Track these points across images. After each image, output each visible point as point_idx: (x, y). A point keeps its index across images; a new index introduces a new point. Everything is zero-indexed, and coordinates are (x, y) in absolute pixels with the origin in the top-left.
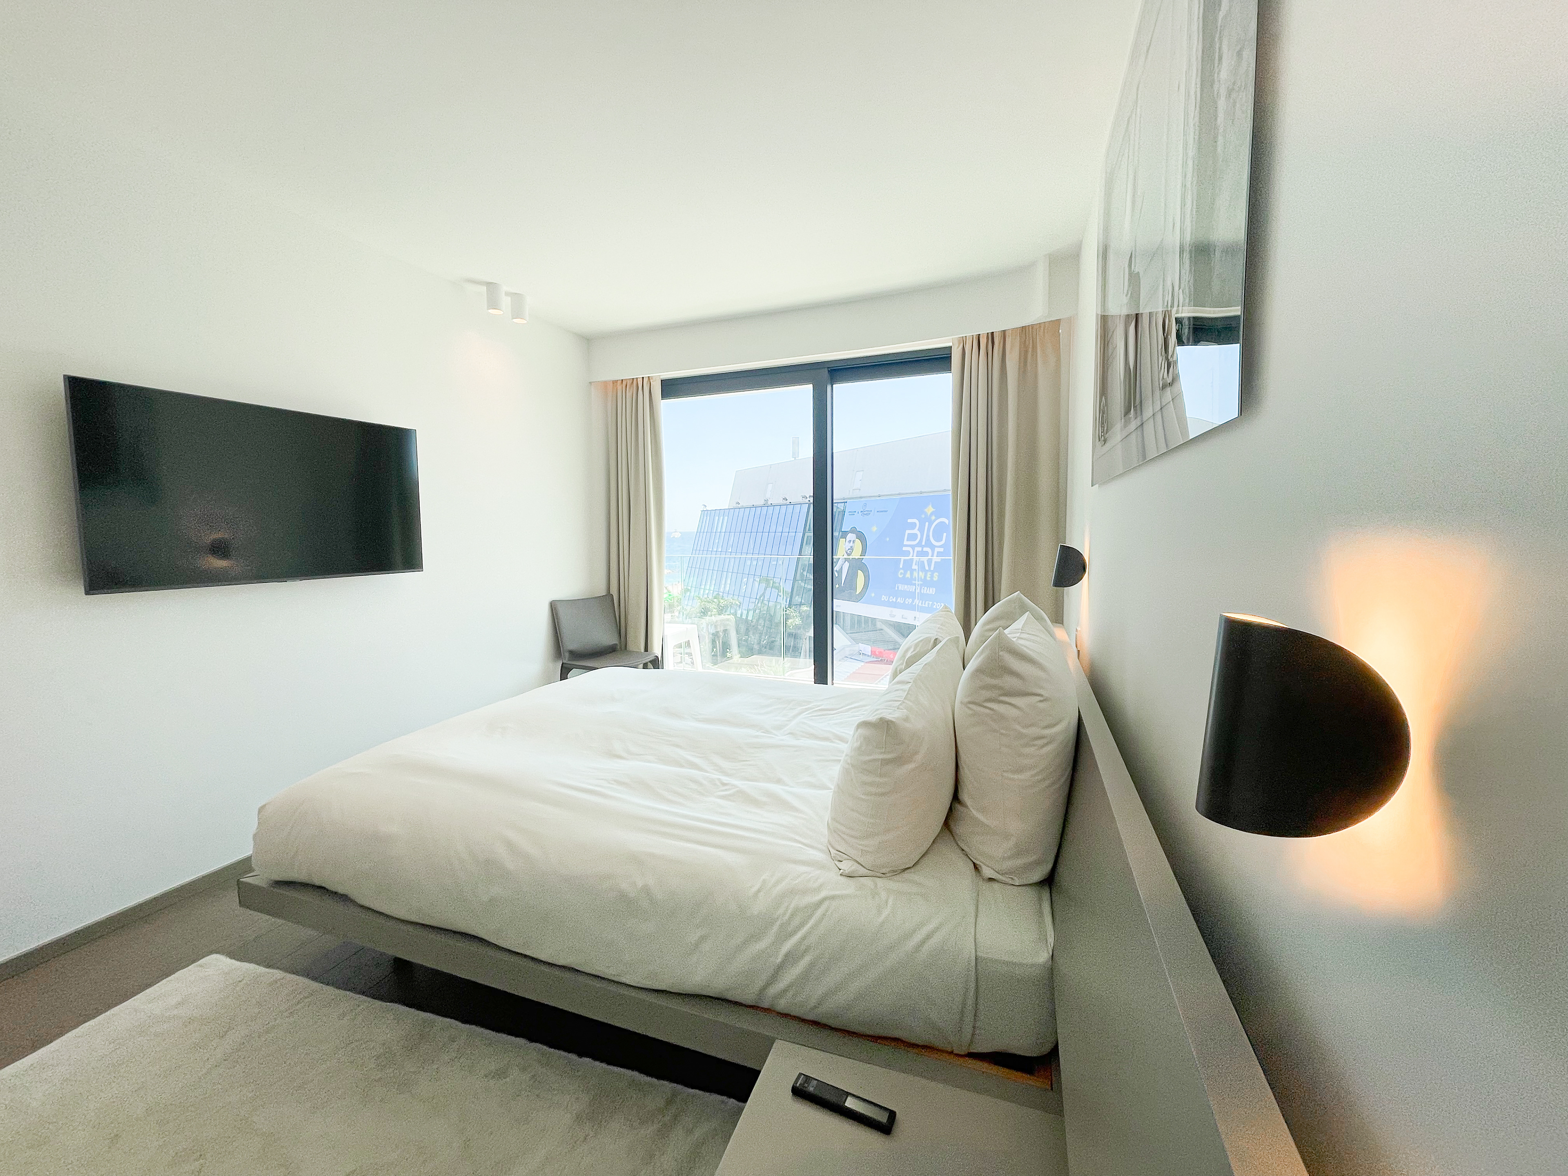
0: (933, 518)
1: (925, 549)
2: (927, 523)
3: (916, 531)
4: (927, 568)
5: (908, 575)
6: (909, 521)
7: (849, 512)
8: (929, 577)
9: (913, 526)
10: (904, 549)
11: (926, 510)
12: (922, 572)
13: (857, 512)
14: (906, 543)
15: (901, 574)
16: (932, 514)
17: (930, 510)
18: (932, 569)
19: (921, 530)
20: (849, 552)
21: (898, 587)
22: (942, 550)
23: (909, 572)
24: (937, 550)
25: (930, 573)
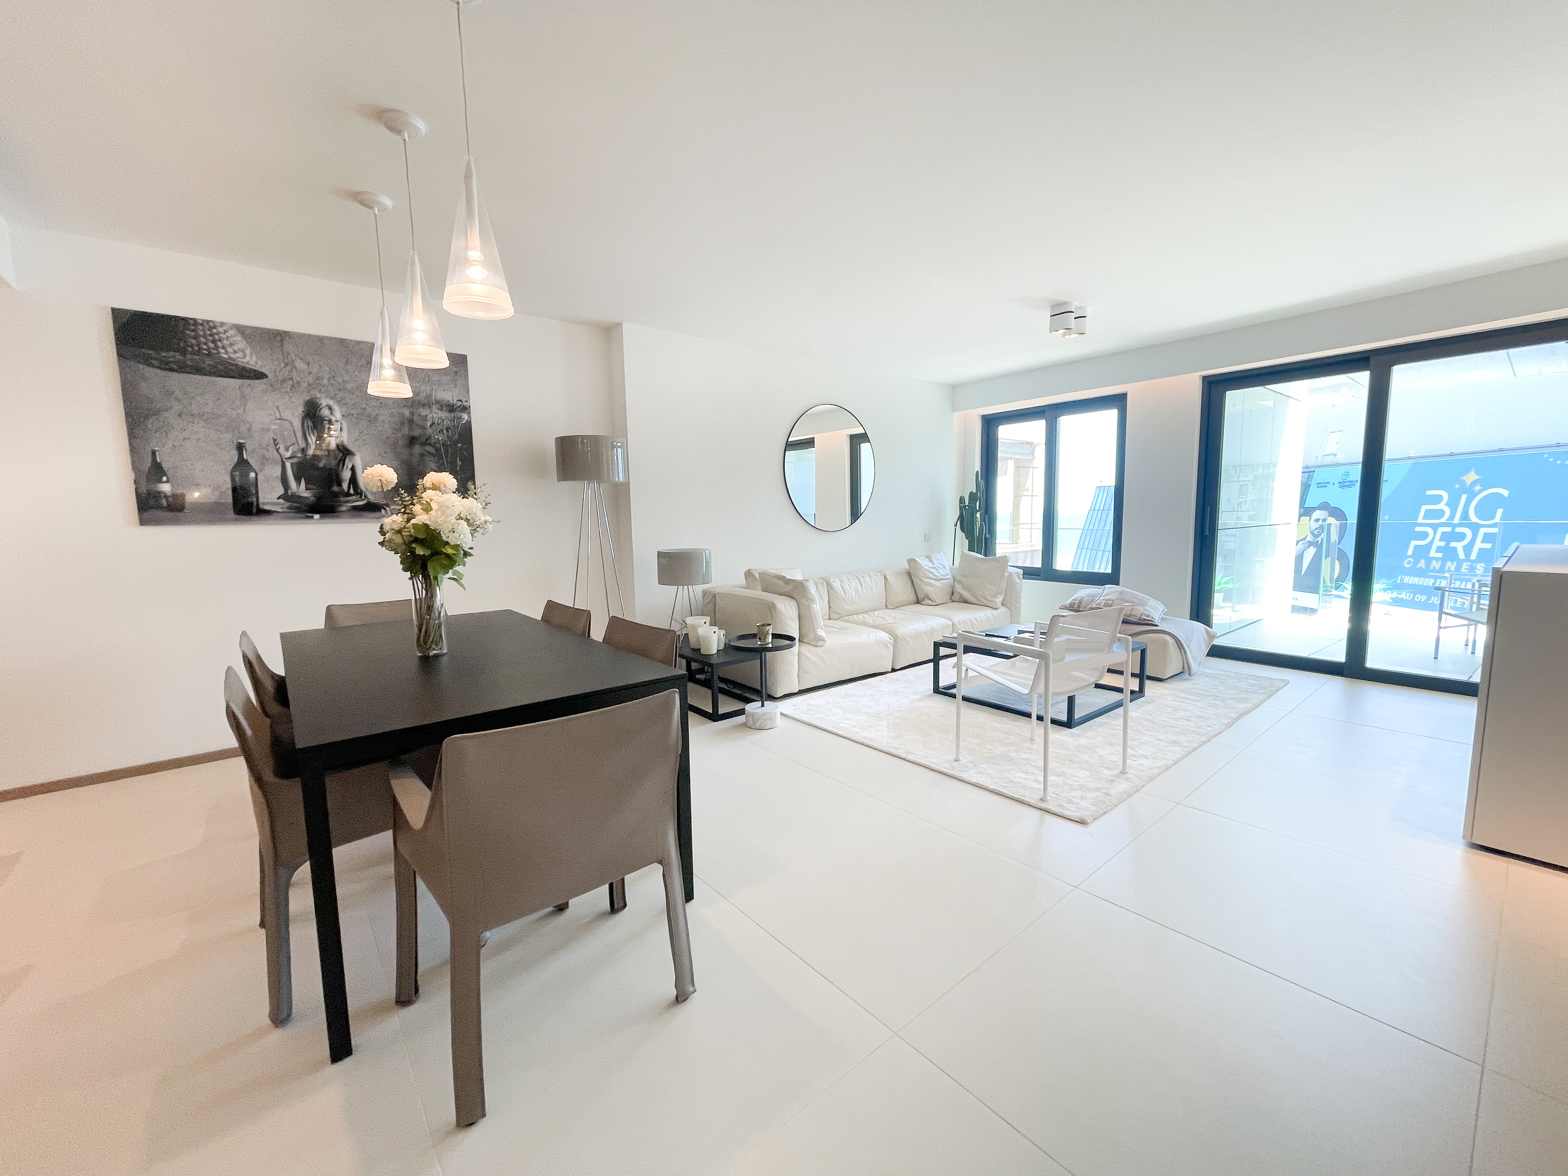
0: (1478, 488)
1: (1458, 530)
2: (1464, 497)
3: (1442, 506)
4: (1462, 556)
5: (1422, 564)
6: (1429, 493)
7: (1319, 483)
8: (1466, 569)
9: (1438, 499)
10: (1418, 529)
11: (1464, 478)
12: (1452, 563)
13: (1331, 483)
14: (1420, 520)
15: (1409, 563)
16: (1474, 483)
17: (1471, 477)
18: (1473, 556)
19: (1453, 504)
20: (1316, 533)
21: (1402, 580)
22: (1494, 530)
23: (1423, 561)
24: (1482, 531)
25: (1469, 564)
